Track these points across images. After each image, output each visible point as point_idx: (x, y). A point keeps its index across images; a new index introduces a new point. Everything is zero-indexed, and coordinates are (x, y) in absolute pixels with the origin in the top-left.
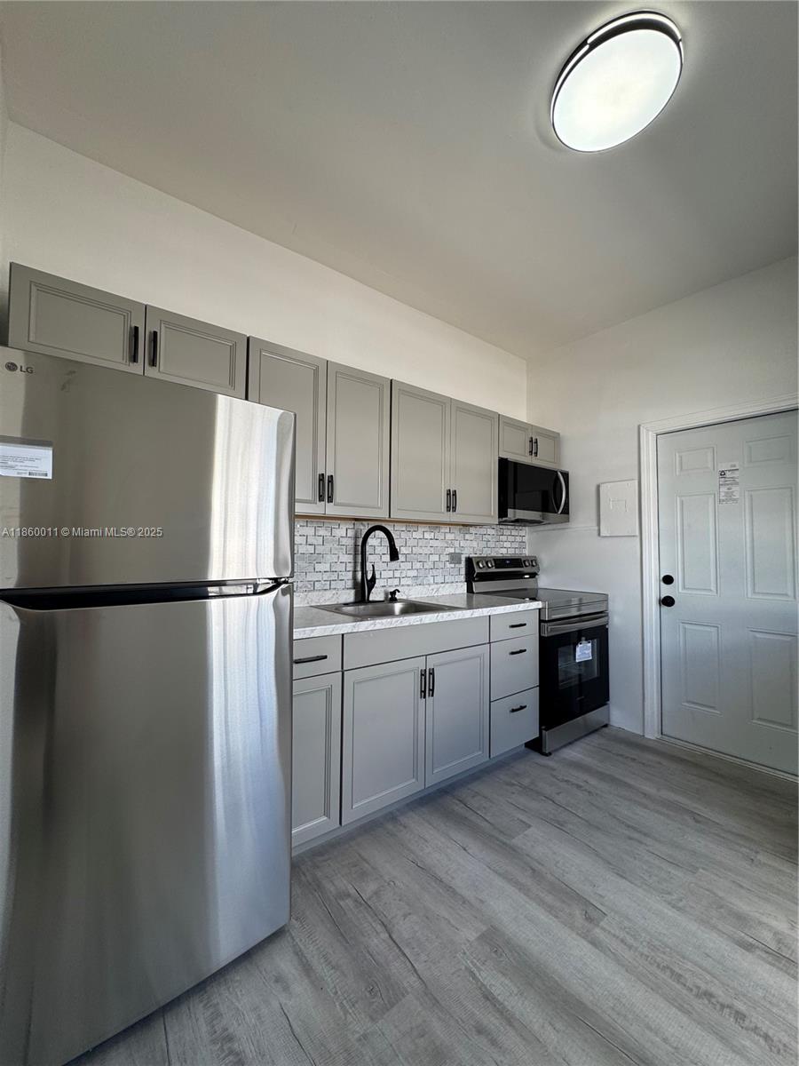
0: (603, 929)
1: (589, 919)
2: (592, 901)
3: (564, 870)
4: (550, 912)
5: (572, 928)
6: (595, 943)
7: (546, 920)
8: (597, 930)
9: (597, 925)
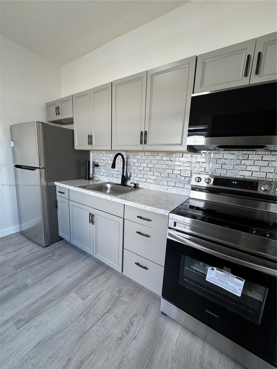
0: (11, 326)
1: (19, 321)
2: (28, 324)
3: (50, 313)
4: (29, 305)
5: (18, 313)
6: (7, 322)
7: (25, 304)
8: (12, 324)
9: (14, 324)
